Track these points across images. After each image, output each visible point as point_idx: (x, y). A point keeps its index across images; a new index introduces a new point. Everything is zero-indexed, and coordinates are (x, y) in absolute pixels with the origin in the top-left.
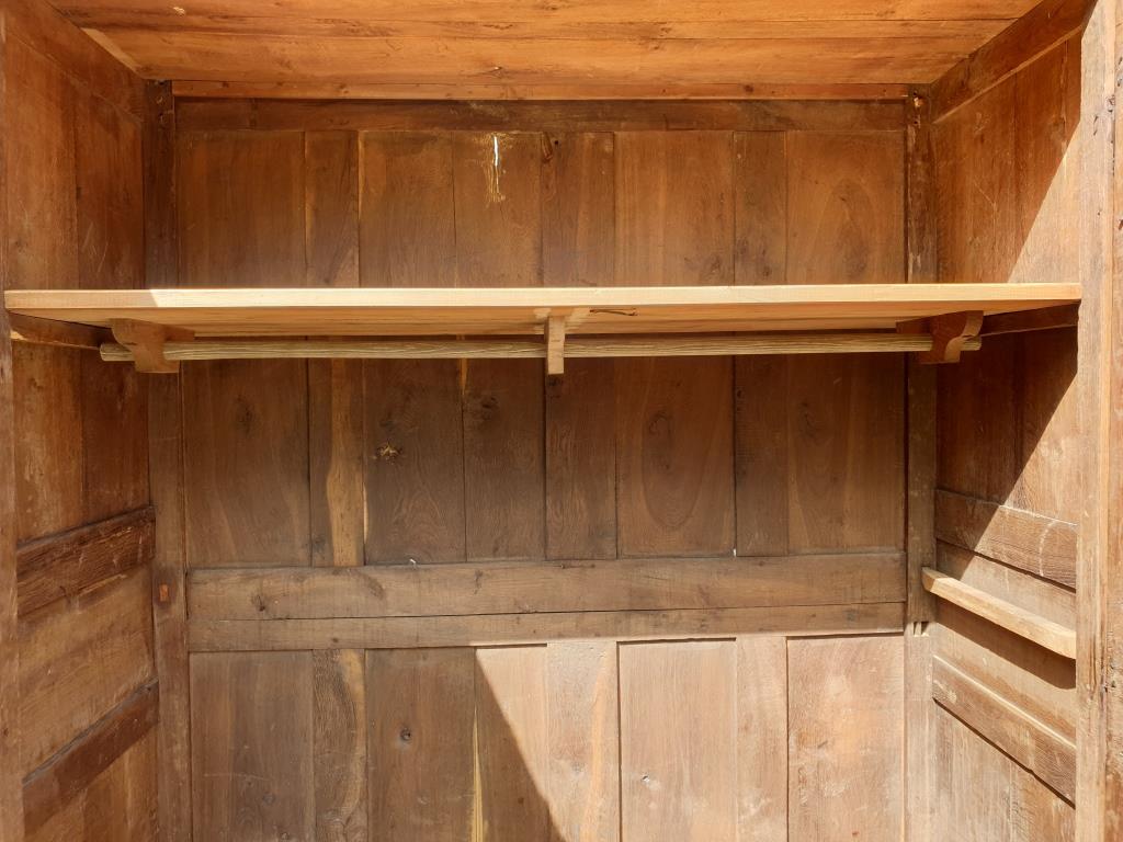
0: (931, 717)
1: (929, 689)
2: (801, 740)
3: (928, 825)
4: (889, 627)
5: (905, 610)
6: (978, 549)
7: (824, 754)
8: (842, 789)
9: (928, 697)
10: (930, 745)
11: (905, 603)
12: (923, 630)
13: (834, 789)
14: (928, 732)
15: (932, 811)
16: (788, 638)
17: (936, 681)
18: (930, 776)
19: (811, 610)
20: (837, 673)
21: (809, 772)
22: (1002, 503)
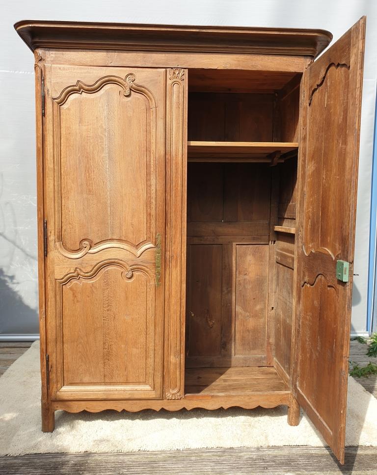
0: (275, 267)
1: (275, 259)
2: (240, 273)
3: (274, 296)
4: (264, 242)
5: (269, 238)
6: (285, 217)
7: (246, 277)
8: (251, 287)
9: (275, 262)
10: (275, 275)
11: (269, 236)
12: (274, 244)
13: (249, 287)
14: (274, 271)
15: (275, 293)
16: (237, 244)
17: (277, 257)
18: (274, 282)
19: (243, 237)
20: (250, 255)
21: (242, 282)
22: (289, 203)
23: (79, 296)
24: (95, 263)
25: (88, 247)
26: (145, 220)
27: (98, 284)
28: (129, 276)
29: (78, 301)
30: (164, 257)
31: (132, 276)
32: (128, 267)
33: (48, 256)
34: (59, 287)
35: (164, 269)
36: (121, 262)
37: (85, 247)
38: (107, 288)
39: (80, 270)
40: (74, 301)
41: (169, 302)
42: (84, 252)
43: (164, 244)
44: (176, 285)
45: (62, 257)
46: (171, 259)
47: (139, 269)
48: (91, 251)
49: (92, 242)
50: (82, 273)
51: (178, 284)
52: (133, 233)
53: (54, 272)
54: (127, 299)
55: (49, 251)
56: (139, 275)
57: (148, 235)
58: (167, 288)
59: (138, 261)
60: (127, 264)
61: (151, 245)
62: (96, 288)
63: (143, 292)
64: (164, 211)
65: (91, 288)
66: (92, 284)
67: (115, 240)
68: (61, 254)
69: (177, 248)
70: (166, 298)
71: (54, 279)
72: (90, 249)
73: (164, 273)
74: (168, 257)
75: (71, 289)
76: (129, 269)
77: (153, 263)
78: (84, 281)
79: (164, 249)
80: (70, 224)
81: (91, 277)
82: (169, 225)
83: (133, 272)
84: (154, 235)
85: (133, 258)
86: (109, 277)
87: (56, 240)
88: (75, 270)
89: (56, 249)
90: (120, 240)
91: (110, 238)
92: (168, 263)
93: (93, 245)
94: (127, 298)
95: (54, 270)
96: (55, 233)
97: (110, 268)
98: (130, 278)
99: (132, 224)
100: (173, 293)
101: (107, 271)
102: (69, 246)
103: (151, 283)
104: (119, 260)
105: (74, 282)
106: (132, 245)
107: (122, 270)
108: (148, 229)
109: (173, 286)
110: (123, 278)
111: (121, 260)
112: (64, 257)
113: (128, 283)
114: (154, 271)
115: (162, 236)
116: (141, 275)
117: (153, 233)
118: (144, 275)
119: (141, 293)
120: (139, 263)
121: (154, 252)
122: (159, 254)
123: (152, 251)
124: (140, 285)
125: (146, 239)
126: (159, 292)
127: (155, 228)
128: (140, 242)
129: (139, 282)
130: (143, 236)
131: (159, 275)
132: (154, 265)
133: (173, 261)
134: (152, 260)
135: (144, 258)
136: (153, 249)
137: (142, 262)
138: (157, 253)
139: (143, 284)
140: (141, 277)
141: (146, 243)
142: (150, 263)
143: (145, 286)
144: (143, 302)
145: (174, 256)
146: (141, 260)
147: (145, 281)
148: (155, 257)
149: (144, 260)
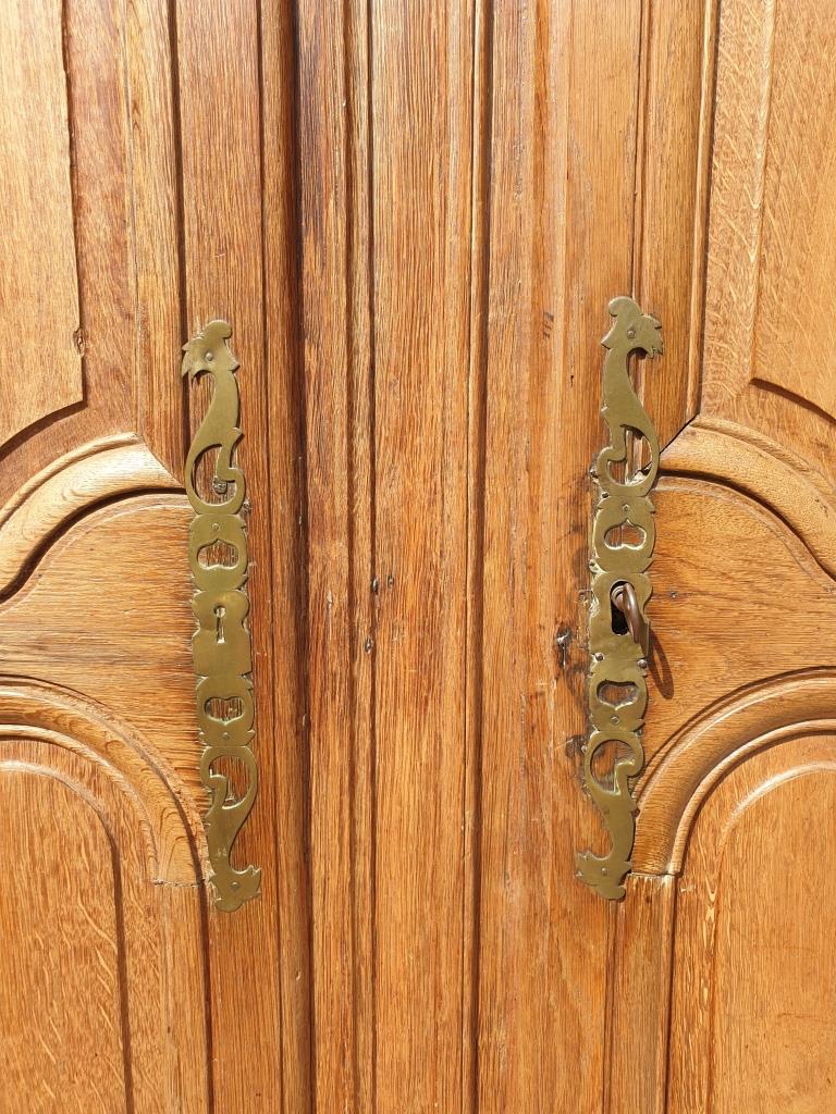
30: (282, 599)
35: (286, 734)
41: (350, 1049)
43: (279, 443)
44: (428, 890)
46: (361, 615)
51: (447, 878)
56: (29, 780)
58: (327, 914)
61: (140, 463)
63: (83, 954)
64: (273, 109)
69: (435, 496)
70: (321, 1008)
73: (284, 765)
74: (335, 597)
77: (165, 663)
79: (281, 507)
82: (334, 221)
84: (162, 340)
92: (336, 665)
100: (396, 958)
109: (398, 901)
114: (183, 752)
115: (256, 354)
116: (51, 783)
117: (152, 326)
118: (89, 784)
119: (64, 958)
120: (16, 657)
121: (171, 538)
122: (226, 564)
123: (146, 522)
124: (44, 883)
125: (80, 397)
126: (244, 961)
127: (162, 260)
128: (18, 431)
129: (32, 853)
130: (49, 359)
131: (236, 796)
132: (175, 677)
133: (391, 642)
134: (154, 631)
135: (64, 604)
136: (157, 503)
137: (40, 646)
138: (209, 552)
139: (84, 874)
140: (52, 807)
141: (91, 438)
142: (133, 659)
143: (101, 898)
144: (91, 1041)
145: (405, 587)
146: (34, 635)
147: (95, 839)
148: (186, 598)
149: (59, 631)
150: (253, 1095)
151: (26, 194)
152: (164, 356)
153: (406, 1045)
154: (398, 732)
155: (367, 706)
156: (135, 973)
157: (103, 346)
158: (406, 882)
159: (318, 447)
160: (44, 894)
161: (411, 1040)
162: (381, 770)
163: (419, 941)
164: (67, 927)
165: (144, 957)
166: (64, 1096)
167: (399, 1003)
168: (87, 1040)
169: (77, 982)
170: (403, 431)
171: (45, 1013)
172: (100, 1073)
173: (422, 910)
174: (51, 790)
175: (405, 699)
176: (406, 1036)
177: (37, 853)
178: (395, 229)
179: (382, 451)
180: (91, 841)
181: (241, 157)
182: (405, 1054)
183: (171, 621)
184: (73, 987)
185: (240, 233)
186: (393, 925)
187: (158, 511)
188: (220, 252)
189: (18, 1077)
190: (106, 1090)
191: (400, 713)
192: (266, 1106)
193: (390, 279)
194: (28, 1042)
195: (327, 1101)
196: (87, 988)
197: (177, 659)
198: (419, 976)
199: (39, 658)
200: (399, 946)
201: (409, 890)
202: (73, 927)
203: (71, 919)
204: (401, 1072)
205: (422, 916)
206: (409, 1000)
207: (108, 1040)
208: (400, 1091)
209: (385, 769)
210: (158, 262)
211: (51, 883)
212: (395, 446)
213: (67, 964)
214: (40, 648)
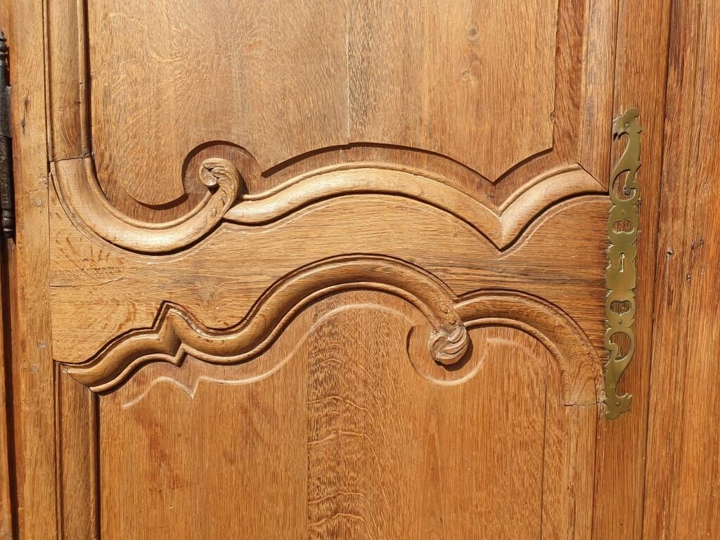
23: (182, 453)
24: (266, 280)
25: (229, 188)
26: (551, 31)
27: (279, 397)
28: (448, 354)
29: (175, 482)
31: (467, 355)
32: (443, 301)
33: (18, 235)
34: (80, 403)
35: (648, 322)
36: (408, 273)
37: (214, 189)
38: (330, 419)
39: (185, 312)
40: (154, 477)
42: (205, 213)
45: (87, 245)
46: (687, 260)
47: (501, 318)
48: (245, 211)
49: (251, 159)
50: (197, 334)
52: (478, 109)
53: (48, 323)
54: (435, 478)
55: (20, 208)
56: (505, 347)
57: (564, 123)
59: (503, 268)
60: (445, 286)
62: (269, 414)
63: (524, 445)
65: (245, 411)
66: (252, 393)
67: (375, 154)
68: (83, 225)
71: (49, 363)
72: (238, 200)
73: (646, 337)
75: (141, 415)
76: (450, 317)
77: (590, 283)
78: (209, 376)
79: (653, 203)
80: (131, 56)
81: (247, 353)
82: (690, 59)
83: (473, 332)
85: (478, 248)
86: (340, 357)
87: (60, 148)
88: (162, 314)
89: (59, 194)
90: (399, 150)
91: (347, 137)
92: (673, 286)
93: (254, 178)
94: (434, 474)
95: (49, 314)
96: (50, 106)
97: (345, 306)
98: (455, 366)
99: (474, 57)
101: (331, 322)
102: (126, 181)
103: (574, 397)
104: (396, 260)
105: (158, 378)
106: (471, 176)
107: (412, 319)
108: (564, 87)
109: (696, 416)
110: (420, 362)
111: (409, 264)
112: (97, 246)
113: (441, 391)
114: (596, 331)
115: (650, 124)
116: (517, 350)
117: (596, 111)
118: (534, 351)
119: (514, 447)
120: (512, 280)
121: (599, 218)
122: (626, 231)
123: (588, 209)
124: (507, 406)
125: (551, 146)
126: (619, 447)
127: (605, 78)
128: (517, 163)
129: (502, 388)
130: (536, 127)
131: (622, 355)
132: (595, 291)
133: (699, 275)
134: (586, 266)
135: (540, 252)
136: (592, 199)
137: (525, 274)
138: (618, 224)
139: (529, 400)
140: (516, 363)
141: (552, 167)
142: (574, 281)
143: (537, 413)
144: (524, 495)
145: (709, 245)
146: (523, 267)
147: (537, 380)
148: (604, 249)
149: (537, 266)
150: (618, 524)
151: (533, 45)
152: (602, 125)
153: (695, 499)
154: (701, 324)
155: (686, 309)
156: (549, 457)
157: (562, 120)
158: (701, 406)
159: (668, 172)
160: (507, 411)
161: (698, 497)
162: (690, 344)
163: (706, 439)
164: (517, 430)
165: (554, 448)
166: (506, 527)
167: (693, 475)
168: (522, 494)
169: (519, 461)
170: (713, 164)
171: (501, 478)
172: (528, 513)
173: (708, 422)
174: (516, 354)
175: (705, 306)
176: (695, 494)
177: (505, 389)
178: (716, 63)
179: (701, 174)
180: (535, 382)
181: (651, 27)
182: (695, 504)
183: (596, 261)
184: (517, 464)
185: (647, 63)
186: (692, 430)
187: (594, 203)
188: (637, 73)
189: (482, 516)
190: (530, 524)
191: (702, 313)
192: (625, 531)
193: (712, 88)
194: (489, 495)
195: (649, 533)
196: (525, 464)
197: (598, 281)
198: (705, 460)
199: (524, 281)
200: (695, 442)
201: (702, 410)
202: (521, 430)
203: (520, 425)
204: (692, 514)
205: (708, 426)
206: (699, 473)
207: (533, 494)
208: (690, 526)
209: (692, 342)
210: (603, 78)
211: (511, 405)
212: (708, 171)
213: (515, 451)
214: (526, 275)
